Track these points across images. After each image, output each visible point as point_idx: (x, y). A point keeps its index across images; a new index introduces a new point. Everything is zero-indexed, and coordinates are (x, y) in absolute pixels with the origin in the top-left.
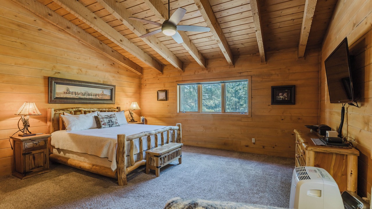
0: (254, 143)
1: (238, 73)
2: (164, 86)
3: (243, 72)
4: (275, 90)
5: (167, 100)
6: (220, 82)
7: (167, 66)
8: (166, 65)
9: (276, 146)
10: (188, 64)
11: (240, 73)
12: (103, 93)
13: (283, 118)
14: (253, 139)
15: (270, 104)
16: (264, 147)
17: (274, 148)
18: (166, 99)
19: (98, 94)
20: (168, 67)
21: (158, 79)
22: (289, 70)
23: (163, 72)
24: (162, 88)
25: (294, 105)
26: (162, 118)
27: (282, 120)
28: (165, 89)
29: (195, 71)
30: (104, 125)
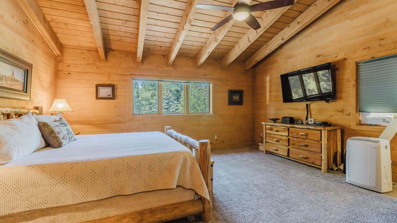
0: (216, 140)
1: (203, 75)
2: (109, 79)
3: (207, 75)
4: (232, 93)
5: (114, 99)
6: (186, 81)
7: (114, 52)
8: (113, 50)
9: (231, 139)
10: (149, 56)
11: (205, 75)
12: (12, 77)
13: (235, 116)
14: (215, 136)
15: (227, 104)
16: (223, 141)
17: (230, 141)
18: (113, 97)
19: (5, 77)
20: (115, 54)
21: (97, 67)
22: (239, 78)
23: (107, 59)
24: (105, 82)
25: (242, 106)
26: (105, 124)
27: (235, 117)
28: (111, 84)
29: (158, 66)
30: (65, 139)
